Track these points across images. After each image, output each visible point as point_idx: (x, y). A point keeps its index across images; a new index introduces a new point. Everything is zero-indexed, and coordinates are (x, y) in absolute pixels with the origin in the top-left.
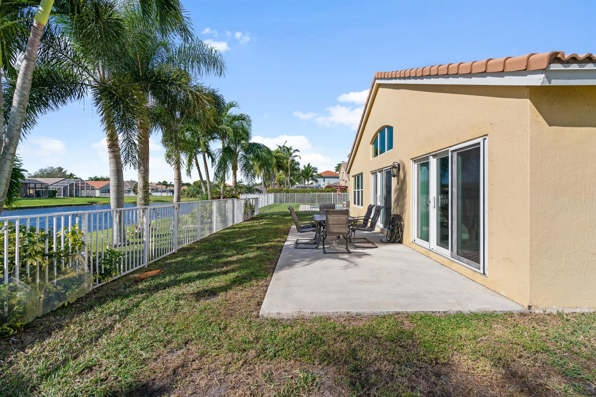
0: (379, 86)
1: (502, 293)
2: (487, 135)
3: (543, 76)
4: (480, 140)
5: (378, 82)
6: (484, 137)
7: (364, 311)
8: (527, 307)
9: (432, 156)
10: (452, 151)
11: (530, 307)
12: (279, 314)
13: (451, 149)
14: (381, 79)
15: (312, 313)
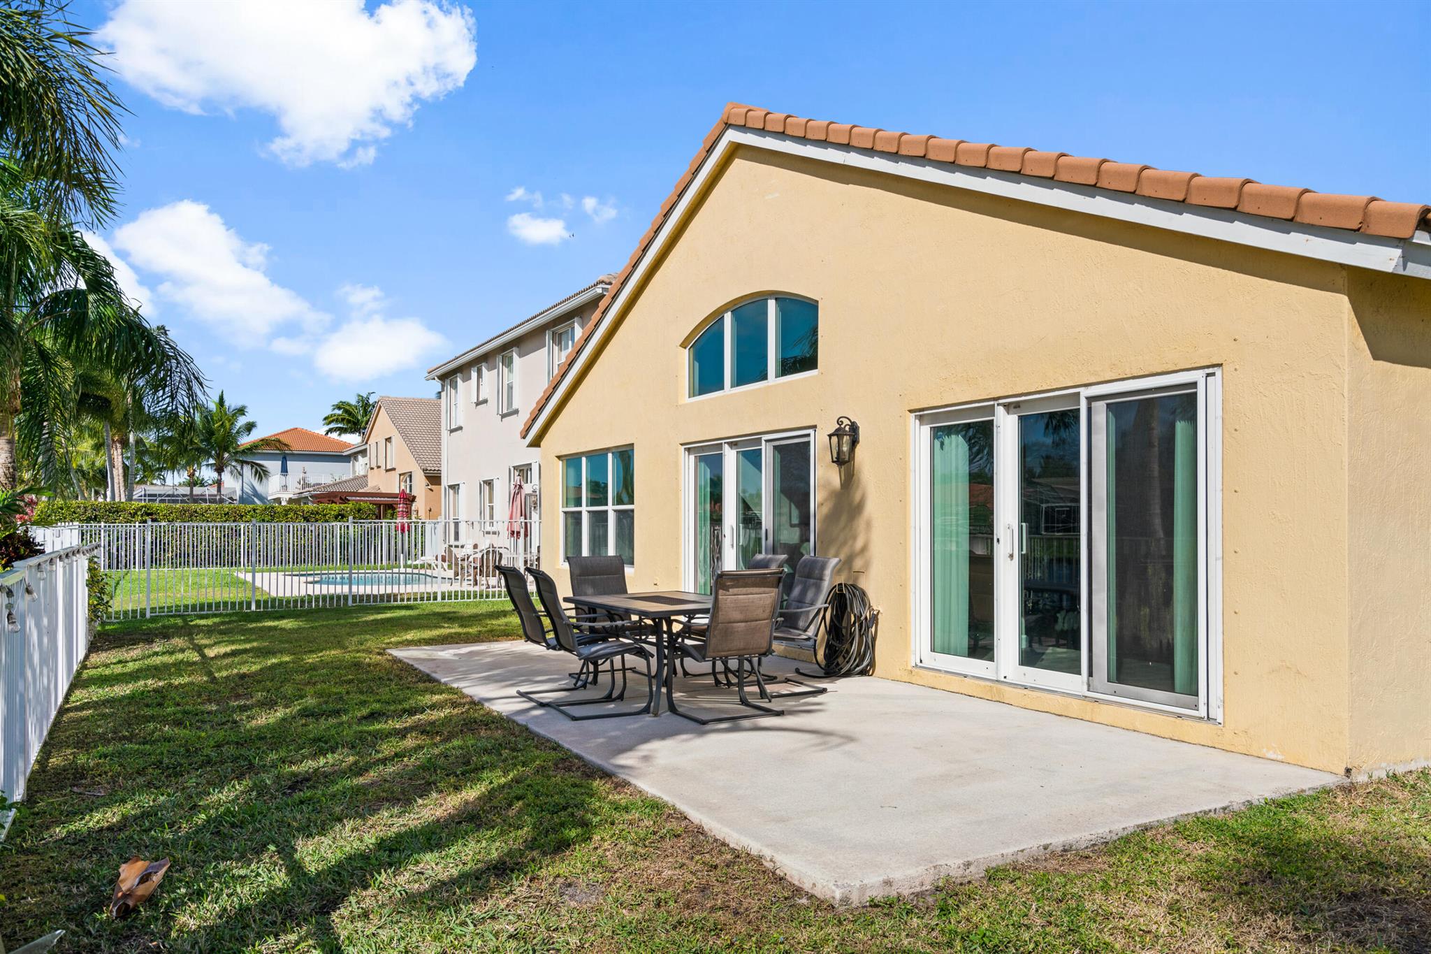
0: (737, 150)
1: (1271, 755)
2: (1220, 365)
3: (1397, 252)
4: (1198, 376)
5: (732, 136)
6: (1210, 370)
7: (1077, 836)
8: (1342, 772)
9: (1007, 406)
10: (1091, 399)
11: (1348, 771)
12: (888, 883)
13: (1085, 392)
14: (743, 128)
15: (968, 865)
